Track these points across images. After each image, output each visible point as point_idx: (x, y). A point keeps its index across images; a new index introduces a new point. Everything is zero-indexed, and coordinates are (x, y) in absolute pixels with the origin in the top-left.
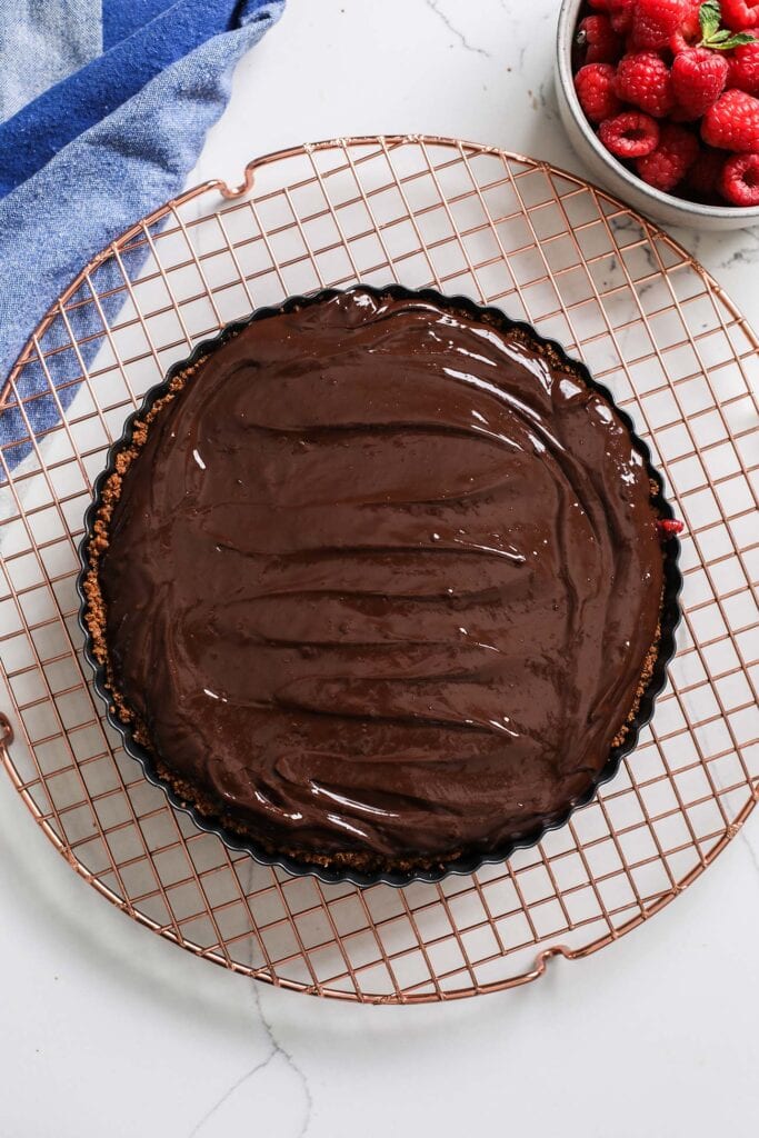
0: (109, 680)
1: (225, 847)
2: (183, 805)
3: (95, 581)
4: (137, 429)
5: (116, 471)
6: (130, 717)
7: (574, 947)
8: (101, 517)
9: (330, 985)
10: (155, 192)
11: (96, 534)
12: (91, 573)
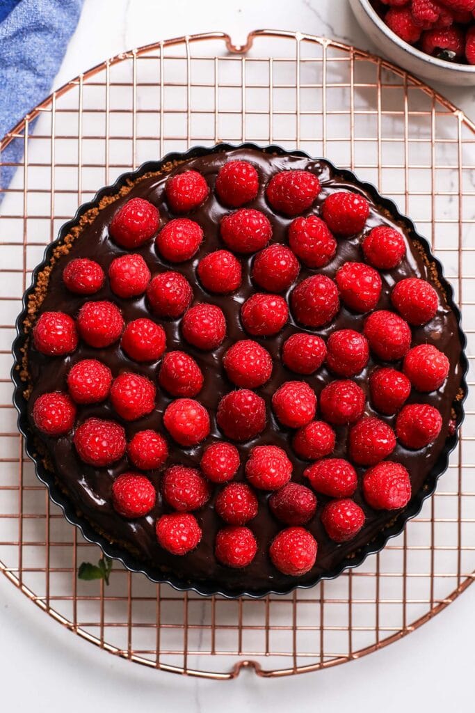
0: (26, 346)
1: (49, 498)
2: (35, 455)
3: (48, 274)
4: (127, 185)
5: (98, 206)
6: (27, 378)
7: (264, 668)
8: (73, 233)
9: (84, 628)
10: (30, 92)
11: (64, 243)
12: (47, 268)
